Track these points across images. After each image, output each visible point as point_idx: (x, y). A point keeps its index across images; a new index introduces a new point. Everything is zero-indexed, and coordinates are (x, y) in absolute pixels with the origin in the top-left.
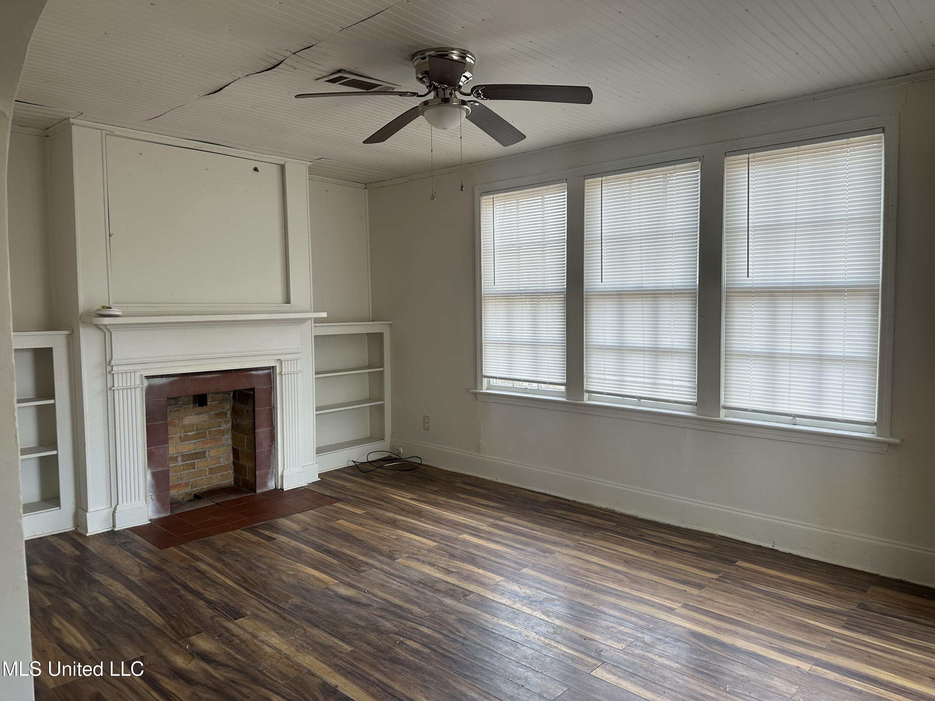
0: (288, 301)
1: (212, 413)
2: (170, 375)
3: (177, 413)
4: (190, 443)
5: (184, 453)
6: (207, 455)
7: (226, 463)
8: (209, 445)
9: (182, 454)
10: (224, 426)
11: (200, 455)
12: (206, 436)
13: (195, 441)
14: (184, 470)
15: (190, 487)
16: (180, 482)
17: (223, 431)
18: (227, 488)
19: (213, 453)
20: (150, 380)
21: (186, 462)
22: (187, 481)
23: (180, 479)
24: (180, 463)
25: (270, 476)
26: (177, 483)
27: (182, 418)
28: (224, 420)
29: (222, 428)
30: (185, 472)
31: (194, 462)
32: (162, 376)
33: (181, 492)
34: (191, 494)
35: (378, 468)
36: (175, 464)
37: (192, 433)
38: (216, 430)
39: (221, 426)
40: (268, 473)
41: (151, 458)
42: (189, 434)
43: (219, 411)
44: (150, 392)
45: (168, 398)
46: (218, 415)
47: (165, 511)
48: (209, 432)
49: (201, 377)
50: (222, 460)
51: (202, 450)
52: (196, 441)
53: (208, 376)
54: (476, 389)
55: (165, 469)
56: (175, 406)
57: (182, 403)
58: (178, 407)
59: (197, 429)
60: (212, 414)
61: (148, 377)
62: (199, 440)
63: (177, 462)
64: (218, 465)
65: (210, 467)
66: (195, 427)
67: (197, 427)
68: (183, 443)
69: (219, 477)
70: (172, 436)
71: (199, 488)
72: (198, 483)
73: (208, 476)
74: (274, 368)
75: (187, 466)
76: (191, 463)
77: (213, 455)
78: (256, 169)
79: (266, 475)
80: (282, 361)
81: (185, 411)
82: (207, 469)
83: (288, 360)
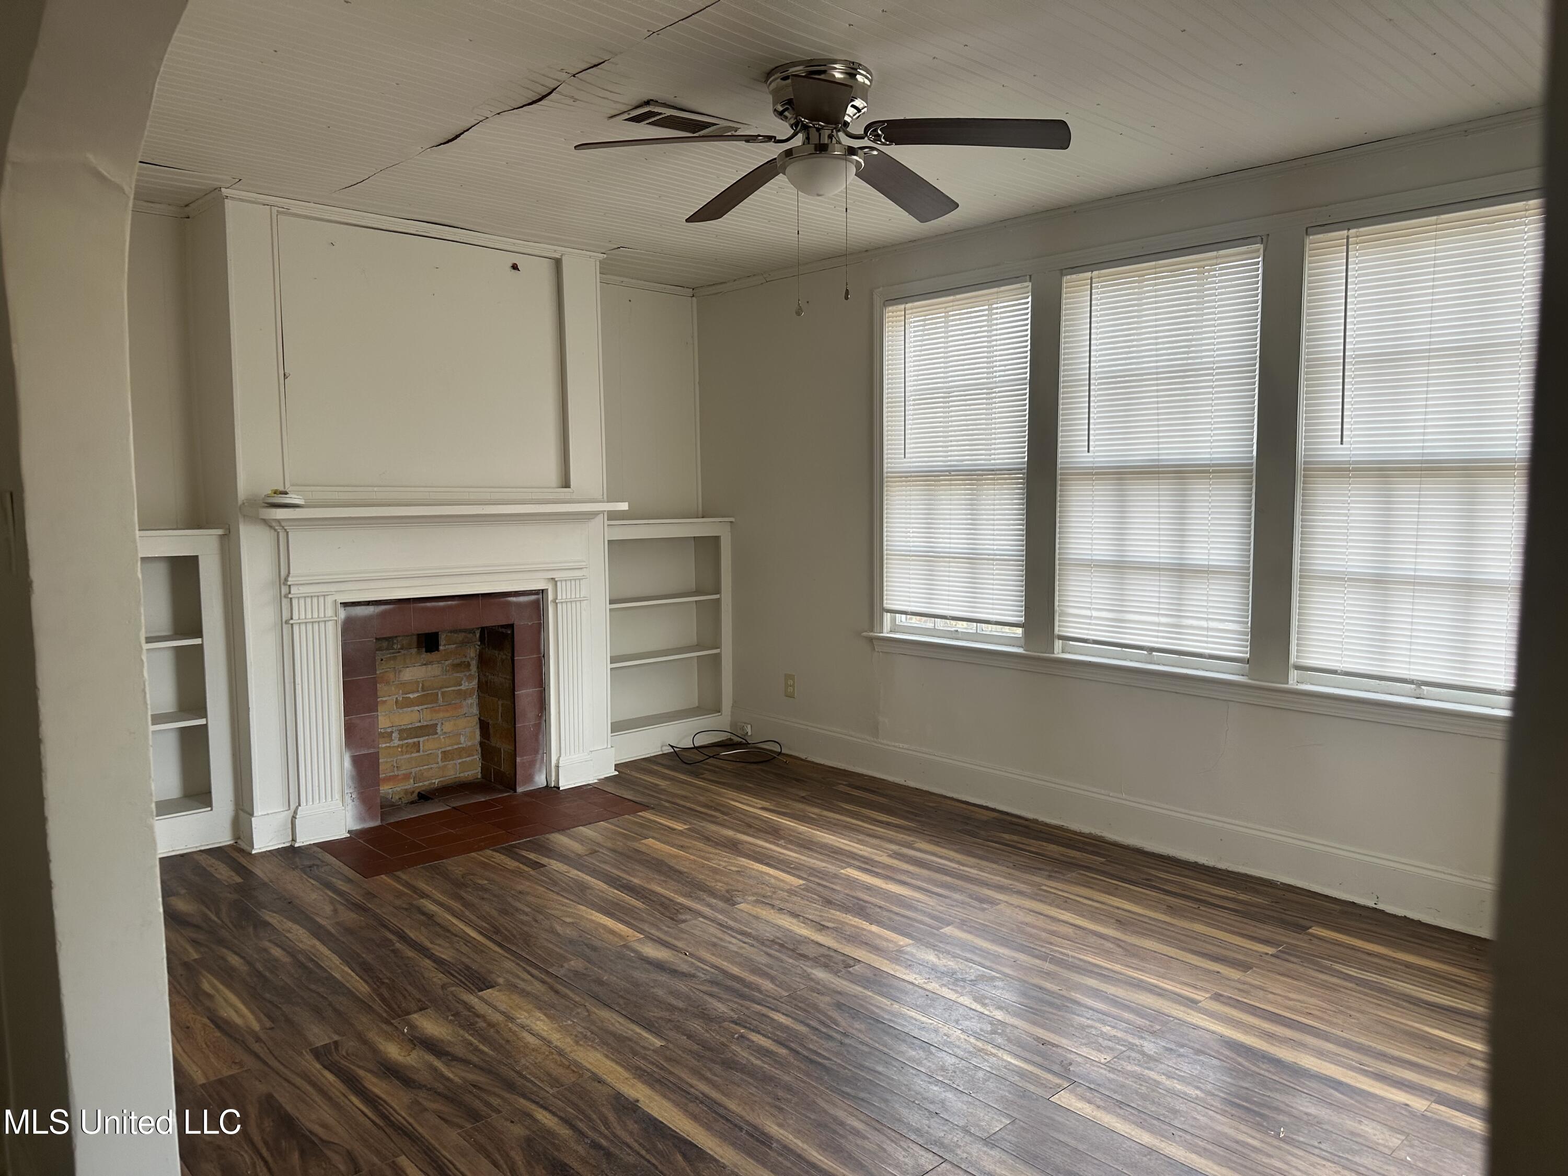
0: (567, 485)
1: (447, 663)
2: (380, 601)
3: (392, 662)
4: (412, 711)
5: (402, 727)
6: (439, 731)
7: (469, 744)
8: (441, 715)
9: (399, 728)
10: (467, 684)
11: (429, 730)
12: (437, 700)
13: (419, 708)
14: (402, 753)
15: (412, 781)
16: (396, 773)
17: (465, 691)
18: (470, 783)
19: (448, 727)
20: (348, 609)
21: (406, 741)
22: (408, 771)
23: (395, 769)
24: (396, 742)
25: (538, 766)
26: (391, 774)
27: (400, 671)
28: (465, 675)
29: (462, 687)
30: (405, 757)
31: (419, 742)
32: (368, 603)
33: (399, 789)
34: (413, 792)
35: (710, 757)
36: (388, 745)
37: (416, 695)
38: (454, 690)
39: (461, 685)
40: (536, 760)
41: (352, 733)
42: (411, 696)
43: (458, 661)
44: (349, 629)
45: (376, 639)
46: (457, 667)
47: (373, 818)
48: (443, 693)
49: (429, 604)
50: (462, 739)
51: (431, 723)
52: (423, 707)
53: (441, 604)
54: (872, 631)
55: (372, 751)
56: (387, 652)
57: (399, 646)
58: (393, 653)
59: (423, 688)
60: (448, 665)
61: (345, 605)
62: (426, 706)
63: (392, 740)
64: (456, 747)
65: (443, 750)
66: (421, 685)
67: (423, 685)
68: (401, 711)
69: (458, 766)
70: (384, 699)
71: (425, 783)
72: (425, 774)
73: (441, 764)
74: (543, 592)
75: (407, 747)
76: (414, 743)
77: (449, 731)
78: (515, 267)
79: (532, 764)
80: (556, 581)
81: (404, 660)
82: (439, 752)
83: (566, 580)
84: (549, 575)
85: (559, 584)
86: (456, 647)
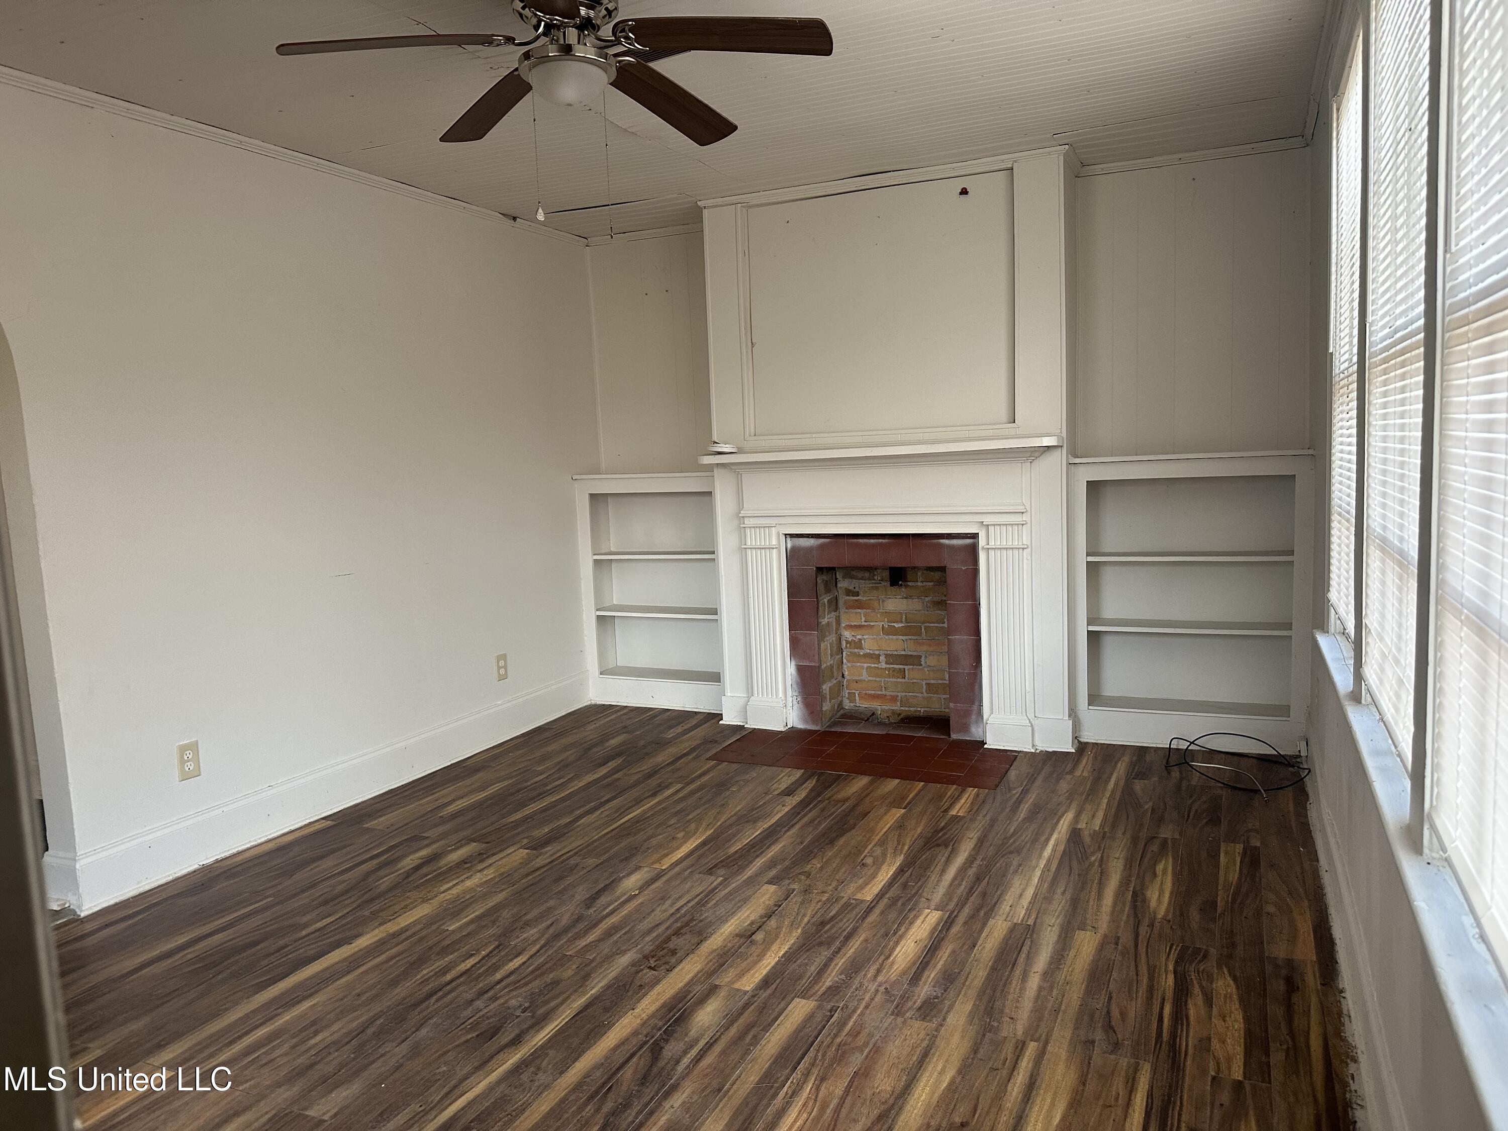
0: (1013, 420)
1: (927, 599)
2: (815, 534)
3: (875, 591)
4: (897, 639)
5: (889, 652)
6: (923, 663)
8: (925, 648)
9: (886, 652)
11: (913, 660)
12: (921, 633)
13: (904, 638)
14: (889, 676)
15: (898, 703)
16: (884, 692)
19: (932, 661)
20: (791, 539)
21: (892, 666)
22: (895, 694)
24: (884, 666)
25: (974, 717)
26: (880, 693)
27: (883, 601)
31: (904, 669)
32: (809, 536)
33: (887, 708)
34: (900, 714)
36: (876, 665)
37: (900, 625)
38: (937, 627)
40: (971, 711)
41: (794, 643)
42: (896, 625)
43: (936, 599)
44: (793, 556)
45: (816, 568)
47: (814, 722)
48: (926, 628)
49: (861, 541)
50: (946, 676)
51: (915, 654)
52: (907, 637)
53: (872, 541)
55: (813, 664)
56: (870, 582)
59: (906, 619)
60: (928, 602)
61: (792, 536)
62: (910, 637)
63: (879, 662)
64: (940, 682)
65: (928, 682)
66: (904, 617)
67: (906, 617)
68: (887, 637)
70: (872, 624)
71: (912, 709)
72: (911, 700)
73: (925, 693)
74: (975, 536)
75: (894, 671)
76: (900, 669)
77: (932, 665)
78: (964, 192)
79: (967, 713)
80: (988, 526)
81: (886, 591)
82: (924, 683)
83: (1000, 525)
84: (979, 518)
85: (991, 529)
86: (934, 585)
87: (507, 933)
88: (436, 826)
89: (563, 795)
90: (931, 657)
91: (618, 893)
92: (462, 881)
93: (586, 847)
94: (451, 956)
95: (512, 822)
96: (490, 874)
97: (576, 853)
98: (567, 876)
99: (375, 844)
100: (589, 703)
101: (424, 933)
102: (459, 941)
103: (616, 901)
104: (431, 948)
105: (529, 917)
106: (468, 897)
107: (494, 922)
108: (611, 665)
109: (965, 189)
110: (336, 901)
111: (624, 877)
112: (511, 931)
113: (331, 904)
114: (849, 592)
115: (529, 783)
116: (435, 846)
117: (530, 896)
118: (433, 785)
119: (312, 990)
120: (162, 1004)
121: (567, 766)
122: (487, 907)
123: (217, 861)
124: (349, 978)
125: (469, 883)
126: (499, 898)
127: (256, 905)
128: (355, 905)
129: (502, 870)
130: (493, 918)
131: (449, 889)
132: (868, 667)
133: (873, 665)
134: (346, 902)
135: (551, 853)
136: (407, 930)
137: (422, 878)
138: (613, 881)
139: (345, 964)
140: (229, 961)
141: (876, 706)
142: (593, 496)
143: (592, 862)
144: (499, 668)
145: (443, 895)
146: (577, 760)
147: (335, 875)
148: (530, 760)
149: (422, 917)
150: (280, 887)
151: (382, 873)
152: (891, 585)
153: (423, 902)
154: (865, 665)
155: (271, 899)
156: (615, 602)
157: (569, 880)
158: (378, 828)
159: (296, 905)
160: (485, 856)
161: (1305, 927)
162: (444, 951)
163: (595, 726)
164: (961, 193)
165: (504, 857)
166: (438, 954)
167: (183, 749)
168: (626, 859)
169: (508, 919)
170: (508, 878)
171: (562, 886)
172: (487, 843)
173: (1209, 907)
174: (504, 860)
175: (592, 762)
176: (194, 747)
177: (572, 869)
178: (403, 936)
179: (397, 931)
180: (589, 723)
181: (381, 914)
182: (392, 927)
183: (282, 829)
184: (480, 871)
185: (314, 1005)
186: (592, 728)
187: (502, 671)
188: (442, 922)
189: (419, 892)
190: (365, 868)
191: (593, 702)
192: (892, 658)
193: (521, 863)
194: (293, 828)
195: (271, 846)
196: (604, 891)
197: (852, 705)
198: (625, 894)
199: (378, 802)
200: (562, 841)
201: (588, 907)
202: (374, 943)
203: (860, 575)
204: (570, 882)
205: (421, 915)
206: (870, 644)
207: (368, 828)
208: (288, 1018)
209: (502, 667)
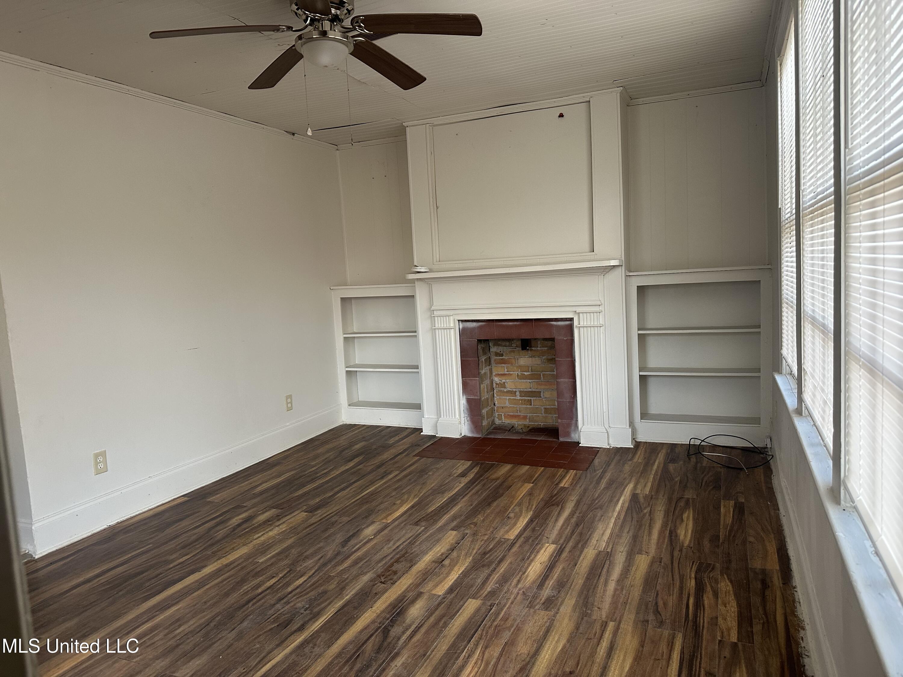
0: (593, 250)
2: (478, 320)
3: (512, 353)
4: (526, 382)
5: (522, 390)
6: (542, 396)
8: (543, 387)
9: (520, 390)
11: (536, 394)
12: (541, 378)
13: (530, 381)
14: (522, 404)
15: (528, 420)
16: (519, 414)
19: (547, 394)
21: (524, 398)
22: (525, 414)
24: (519, 398)
25: (573, 428)
26: (517, 414)
27: (518, 359)
30: (523, 406)
31: (531, 400)
32: (472, 321)
33: (521, 423)
34: (529, 427)
36: (514, 398)
37: (528, 373)
38: (550, 374)
40: (571, 424)
42: (526, 373)
43: (550, 357)
44: (463, 333)
45: (478, 340)
46: (550, 361)
47: (478, 432)
48: (543, 375)
49: (503, 323)
51: (537, 390)
52: (532, 381)
53: (510, 323)
55: (476, 397)
56: (510, 348)
59: (531, 370)
60: (545, 359)
61: (463, 321)
62: (534, 381)
63: (516, 396)
64: (552, 407)
65: (545, 407)
66: (530, 368)
68: (520, 381)
69: (554, 419)
70: (511, 373)
71: (535, 423)
72: (535, 418)
73: (543, 414)
74: (571, 319)
75: (525, 401)
76: (528, 400)
77: (548, 396)
78: (561, 116)
79: (569, 425)
80: (579, 313)
81: (519, 352)
82: (543, 408)
83: (586, 313)
84: (574, 309)
85: (581, 315)
86: (547, 349)
87: (295, 563)
88: (251, 499)
89: (327, 479)
90: (547, 393)
91: (361, 538)
92: (267, 532)
93: (342, 510)
94: (261, 578)
95: (297, 496)
96: (283, 527)
97: (336, 514)
98: (330, 528)
99: (213, 511)
100: (341, 424)
101: (244, 564)
102: (266, 568)
103: (360, 543)
104: (249, 573)
105: (308, 553)
106: (270, 542)
107: (287, 557)
108: (355, 400)
109: (562, 114)
110: (192, 545)
111: (364, 528)
112: (297, 562)
113: (188, 547)
114: (497, 354)
115: (306, 473)
116: (250, 511)
117: (308, 541)
118: (248, 474)
119: (178, 600)
120: (86, 610)
121: (330, 461)
122: (283, 547)
123: (118, 523)
124: (199, 592)
125: (271, 534)
126: (290, 542)
127: (142, 549)
128: (202, 548)
129: (291, 525)
130: (286, 555)
131: (259, 537)
132: (509, 399)
133: (512, 398)
134: (197, 546)
135: (320, 514)
136: (234, 563)
137: (243, 531)
138: (358, 531)
139: (197, 584)
140: (127, 583)
141: (515, 422)
142: (342, 299)
143: (345, 519)
144: (287, 403)
145: (255, 541)
146: (335, 458)
147: (190, 530)
148: (307, 458)
149: (244, 554)
150: (157, 538)
151: (218, 528)
152: (522, 349)
153: (244, 545)
154: (508, 398)
155: (151, 545)
156: (357, 363)
157: (332, 530)
158: (215, 501)
159: (166, 549)
160: (280, 517)
161: (772, 548)
162: (257, 575)
163: (346, 437)
164: (559, 117)
165: (292, 517)
166: (253, 577)
167: (97, 456)
168: (366, 517)
169: (295, 555)
170: (295, 530)
171: (327, 535)
172: (282, 509)
173: (715, 539)
174: (293, 519)
175: (344, 459)
176: (103, 454)
177: (333, 524)
178: (232, 566)
179: (227, 564)
180: (342, 435)
181: (218, 553)
182: (225, 561)
183: (157, 503)
184: (278, 526)
185: (179, 609)
186: (344, 438)
187: (289, 405)
188: (255, 558)
189: (240, 539)
190: (207, 525)
191: (345, 423)
192: (523, 393)
193: (303, 521)
194: (164, 502)
195: (151, 513)
196: (353, 537)
197: (500, 421)
198: (365, 538)
199: (216, 486)
200: (326, 508)
201: (343, 546)
202: (214, 570)
203: (504, 343)
204: (331, 532)
205: (243, 553)
206: (510, 385)
207: (209, 502)
208: (162, 617)
209: (289, 403)
